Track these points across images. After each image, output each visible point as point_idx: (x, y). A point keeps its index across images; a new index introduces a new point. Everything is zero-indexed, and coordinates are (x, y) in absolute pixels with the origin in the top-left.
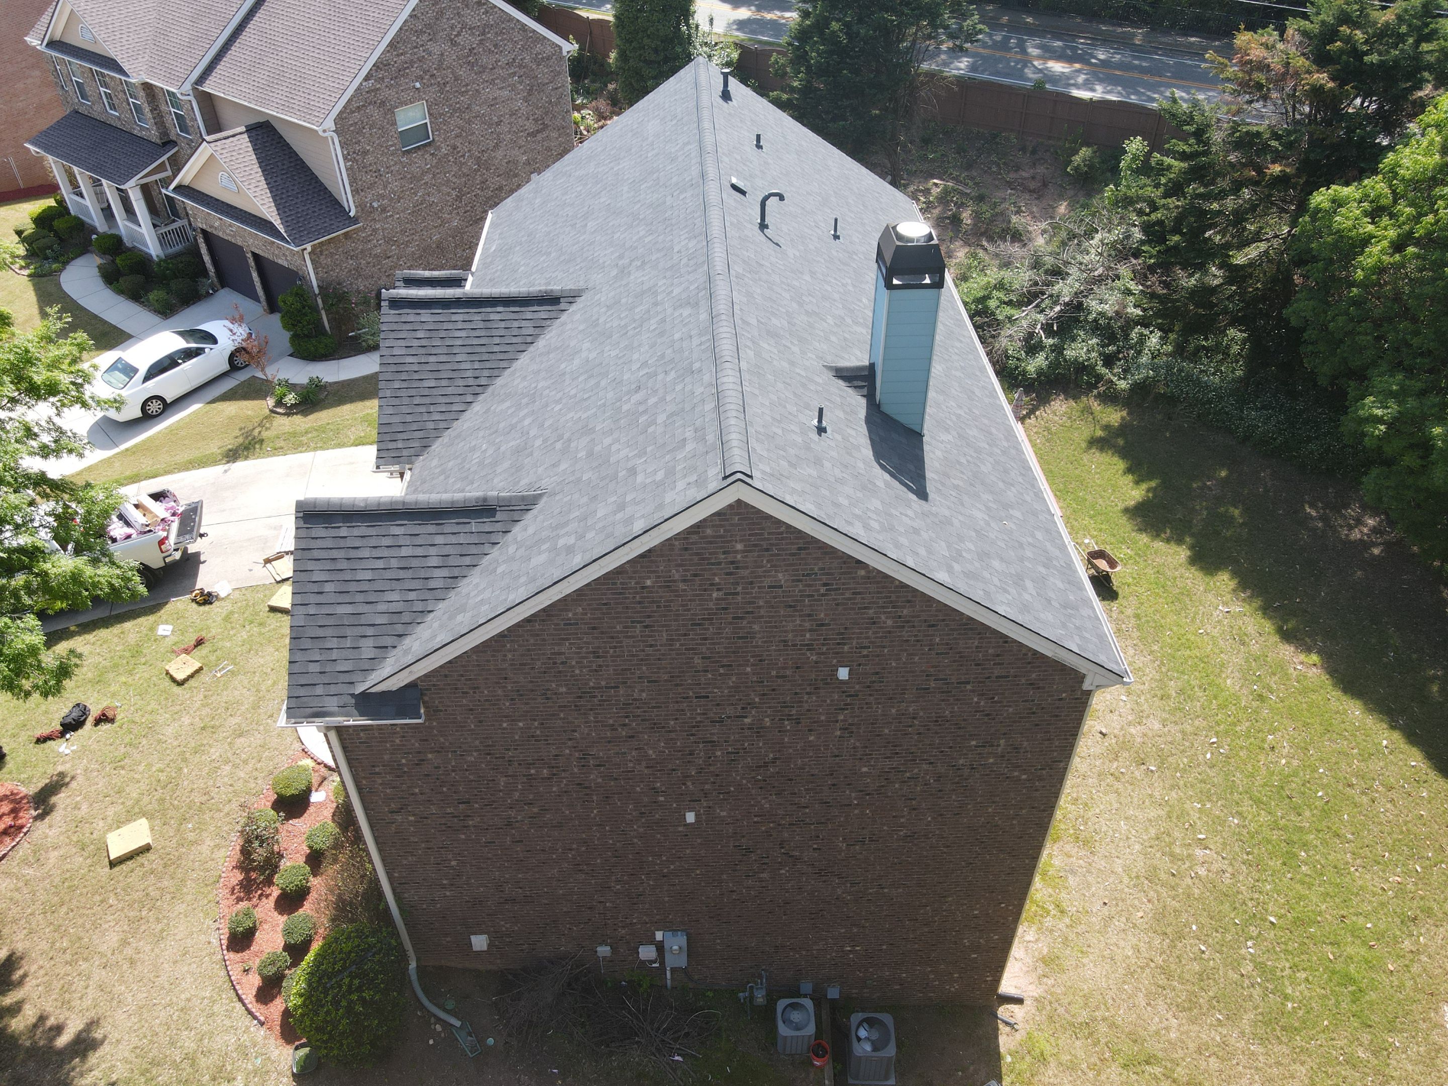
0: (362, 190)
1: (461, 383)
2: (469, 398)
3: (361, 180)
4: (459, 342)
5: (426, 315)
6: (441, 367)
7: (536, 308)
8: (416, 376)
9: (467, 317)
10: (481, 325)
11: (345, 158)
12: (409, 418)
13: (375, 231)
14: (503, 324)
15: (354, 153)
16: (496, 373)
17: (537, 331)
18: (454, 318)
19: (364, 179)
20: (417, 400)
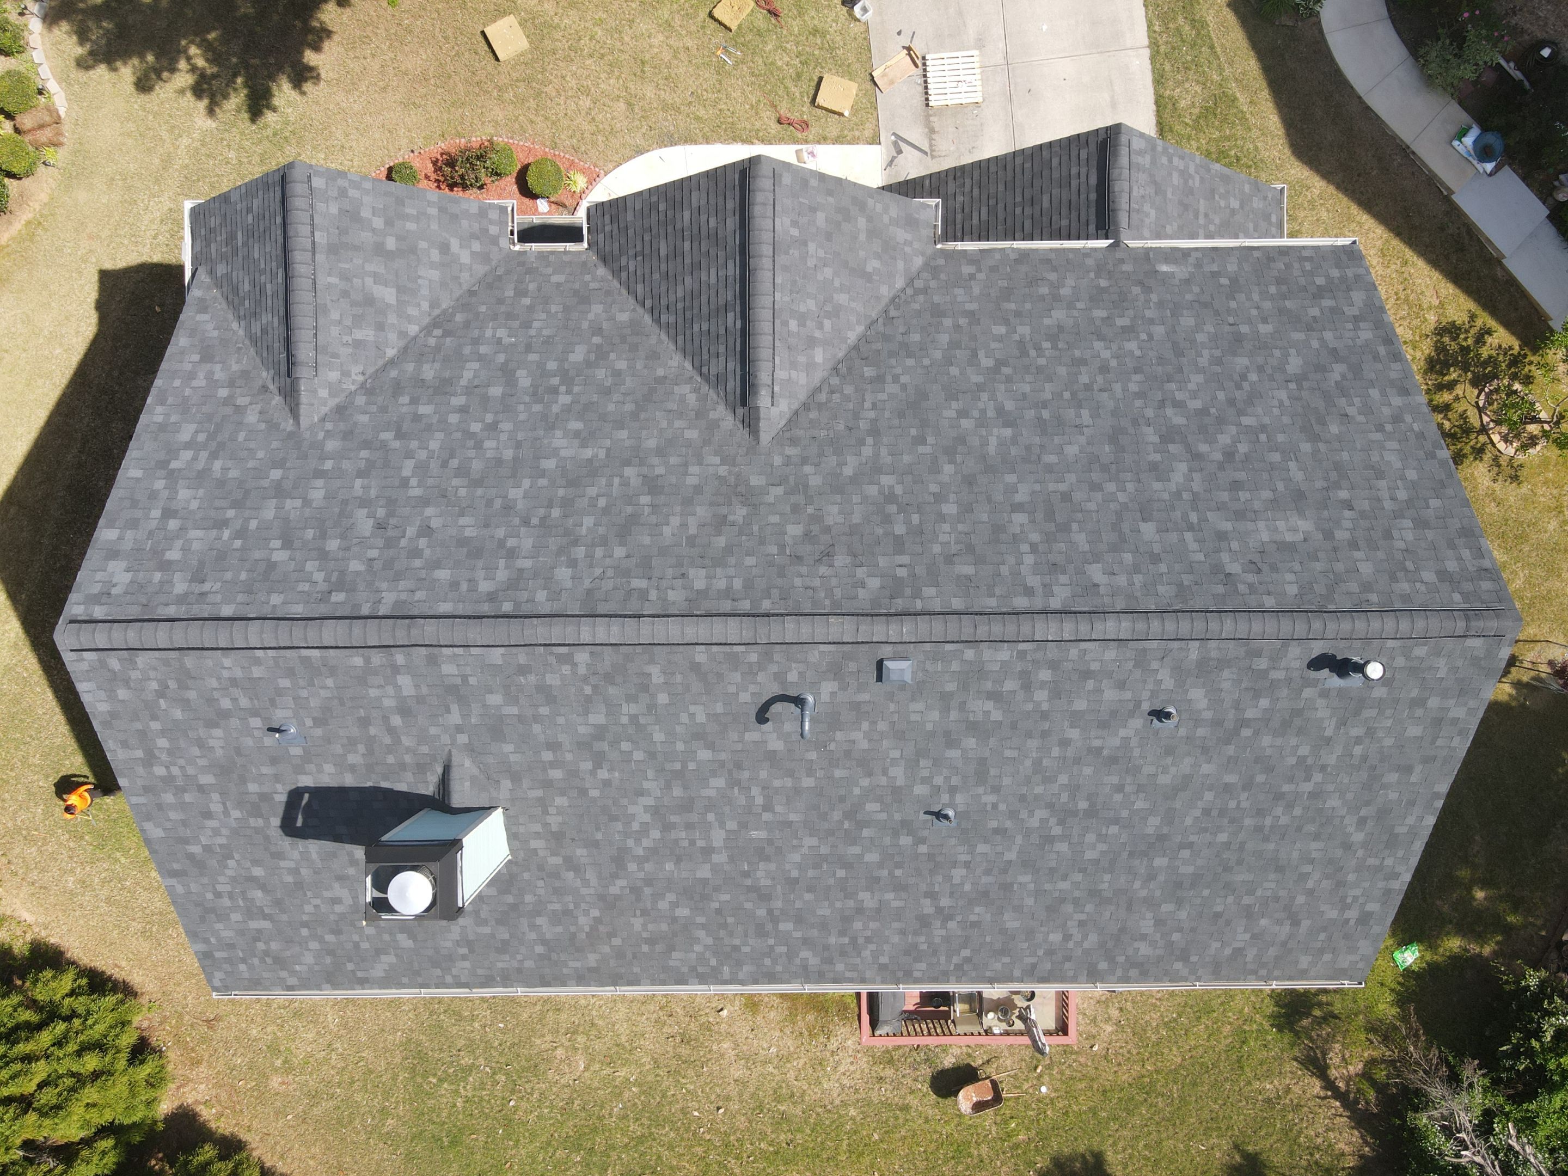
1: (663, 288)
2: (648, 303)
4: (704, 278)
5: (732, 223)
6: (679, 259)
7: (738, 372)
8: (670, 229)
9: (730, 280)
10: (721, 302)
12: (631, 232)
14: (722, 331)
16: (672, 331)
17: (713, 379)
18: (730, 264)
20: (647, 238)
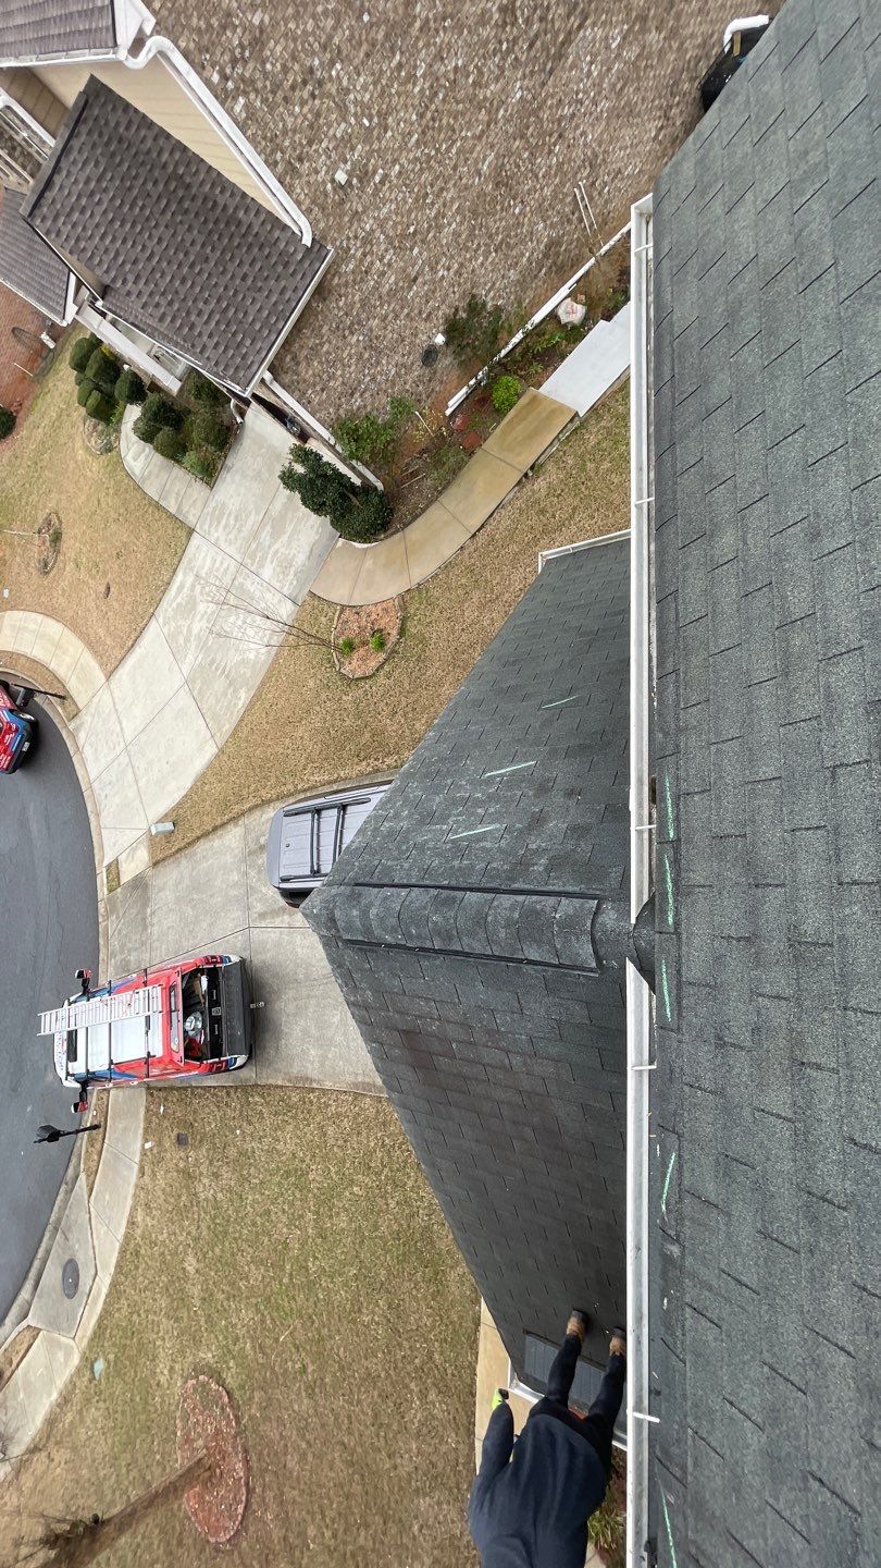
0: (300, 160)
3: (285, 132)
11: (223, 97)
13: (368, 240)
15: (234, 62)
19: (290, 121)
